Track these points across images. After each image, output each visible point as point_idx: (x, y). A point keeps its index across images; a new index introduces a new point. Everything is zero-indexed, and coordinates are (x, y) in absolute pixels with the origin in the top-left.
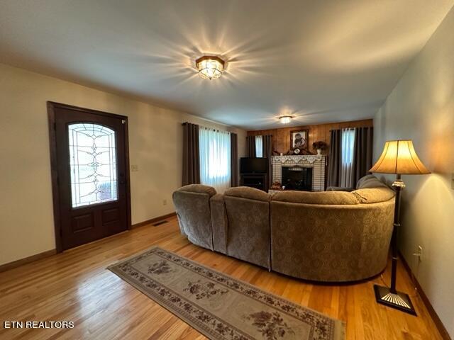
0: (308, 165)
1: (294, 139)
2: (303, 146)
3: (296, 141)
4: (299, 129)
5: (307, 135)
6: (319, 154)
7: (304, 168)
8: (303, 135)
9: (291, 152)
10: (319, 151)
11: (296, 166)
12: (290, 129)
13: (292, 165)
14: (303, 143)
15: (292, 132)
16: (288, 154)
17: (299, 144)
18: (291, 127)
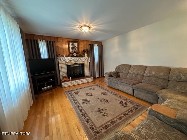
0: (82, 63)
1: (71, 47)
2: (76, 51)
3: (72, 48)
4: (74, 40)
5: (78, 45)
6: (86, 56)
7: (80, 64)
8: (76, 44)
9: (71, 55)
10: (86, 55)
11: (76, 64)
12: (68, 40)
13: (73, 63)
14: (76, 50)
15: (68, 42)
16: (68, 56)
17: (74, 50)
18: (69, 39)
